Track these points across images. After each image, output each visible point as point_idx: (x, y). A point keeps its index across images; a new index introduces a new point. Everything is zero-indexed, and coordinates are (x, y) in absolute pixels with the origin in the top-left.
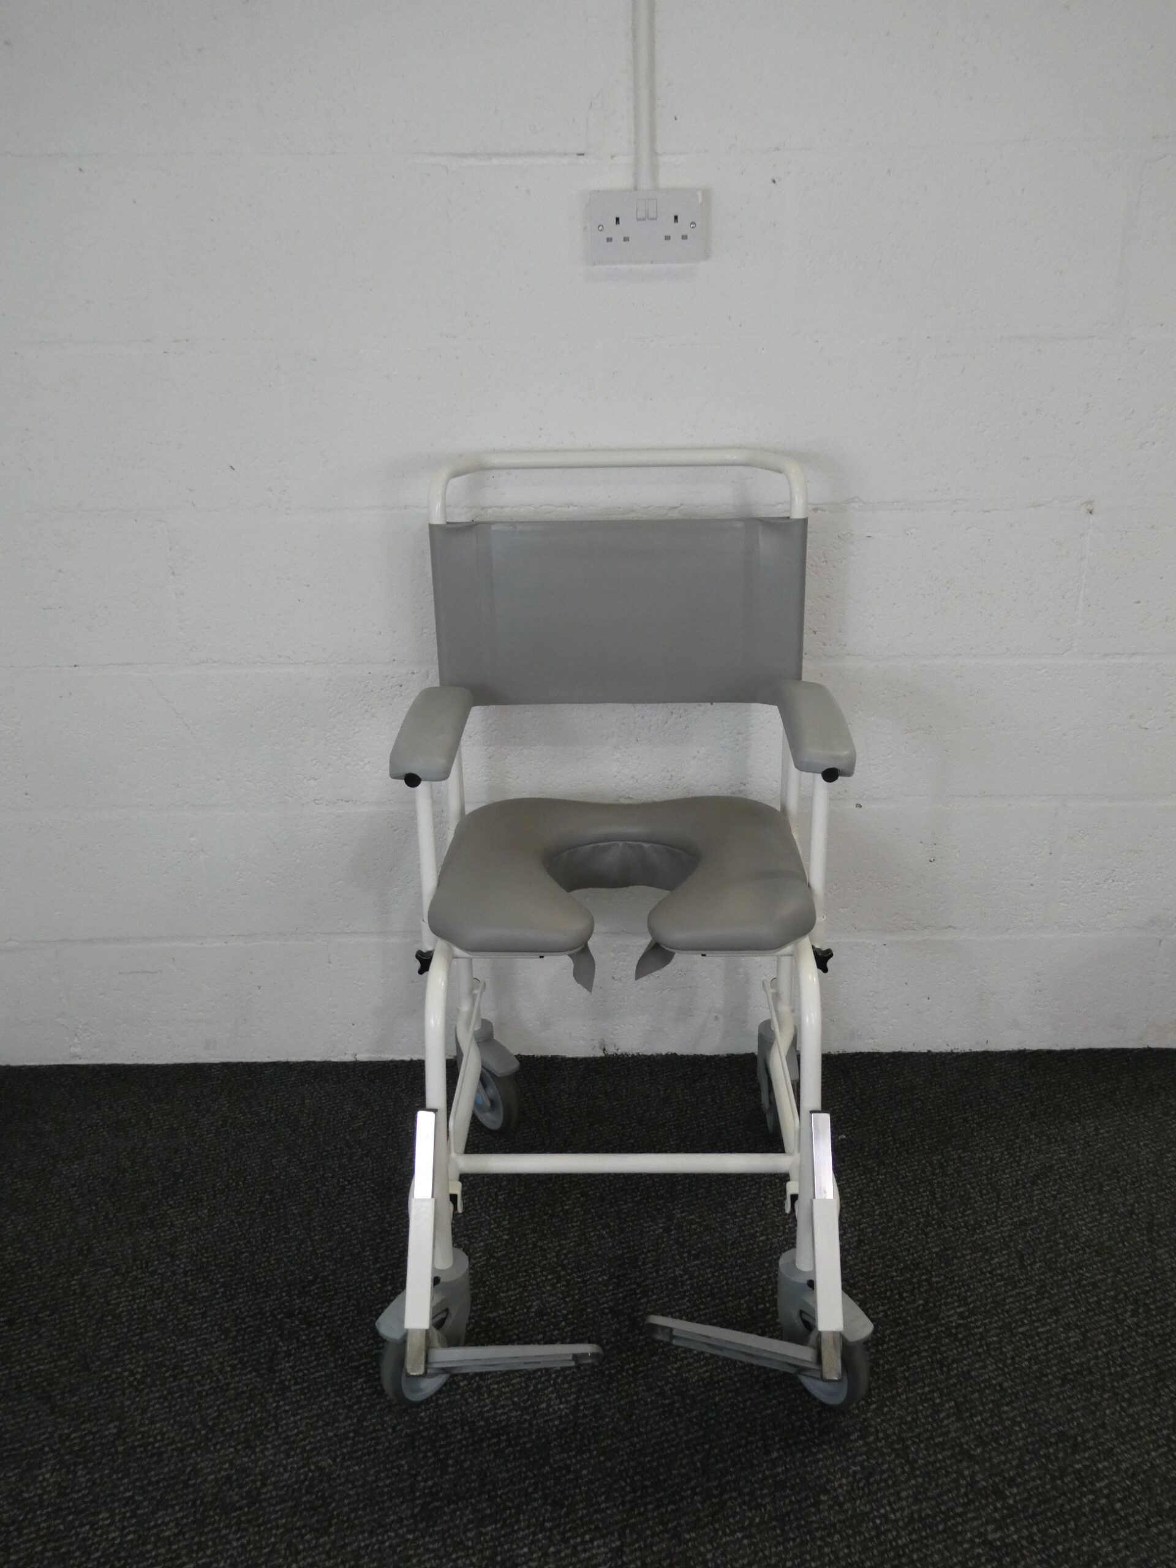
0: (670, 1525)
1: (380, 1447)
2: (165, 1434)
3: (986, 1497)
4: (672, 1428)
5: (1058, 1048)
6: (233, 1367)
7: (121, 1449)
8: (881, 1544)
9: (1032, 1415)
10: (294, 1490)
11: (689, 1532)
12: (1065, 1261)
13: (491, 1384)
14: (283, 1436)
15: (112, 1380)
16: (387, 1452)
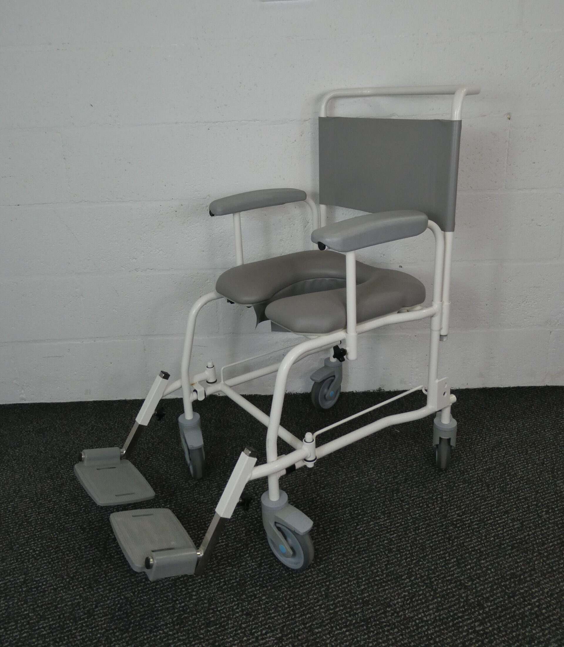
0: (308, 625)
1: (158, 586)
2: (48, 581)
3: (474, 608)
4: (310, 574)
5: (502, 387)
6: (86, 547)
7: (24, 589)
8: (419, 633)
9: (497, 565)
10: (112, 609)
11: (317, 628)
12: (510, 487)
13: (217, 553)
14: (109, 581)
15: (23, 555)
16: (162, 589)
